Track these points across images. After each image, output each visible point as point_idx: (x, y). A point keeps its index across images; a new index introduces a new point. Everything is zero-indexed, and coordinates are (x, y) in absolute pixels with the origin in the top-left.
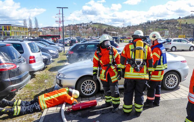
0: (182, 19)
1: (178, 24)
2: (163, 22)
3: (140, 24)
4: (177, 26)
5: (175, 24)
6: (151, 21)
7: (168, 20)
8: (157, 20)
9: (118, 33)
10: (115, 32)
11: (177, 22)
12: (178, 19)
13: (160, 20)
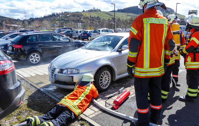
0: (86, 12)
1: (83, 17)
2: (68, 15)
3: (44, 16)
4: (82, 19)
5: (80, 17)
6: (56, 13)
7: (73, 13)
8: (62, 12)
9: (20, 26)
10: (16, 26)
11: (82, 15)
12: (82, 12)
13: (66, 13)
